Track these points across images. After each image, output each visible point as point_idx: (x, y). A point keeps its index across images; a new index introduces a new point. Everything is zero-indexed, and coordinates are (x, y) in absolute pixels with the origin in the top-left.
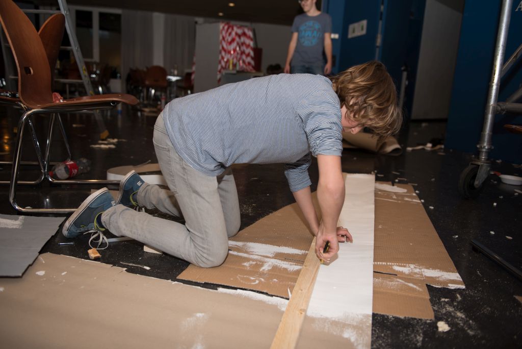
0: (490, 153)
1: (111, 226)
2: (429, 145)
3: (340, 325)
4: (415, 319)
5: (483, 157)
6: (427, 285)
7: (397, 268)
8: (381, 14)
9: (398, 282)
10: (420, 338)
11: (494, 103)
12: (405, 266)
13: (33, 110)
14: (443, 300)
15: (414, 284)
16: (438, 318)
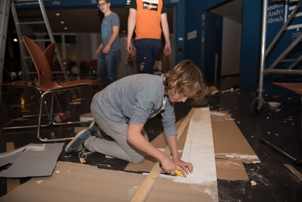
0: (263, 93)
1: (89, 147)
2: (232, 89)
3: (203, 187)
4: (240, 180)
5: (260, 95)
6: (243, 163)
7: (228, 156)
8: (203, 27)
9: (229, 163)
10: (244, 190)
11: (263, 70)
12: (231, 155)
13: (46, 92)
14: (251, 169)
15: (237, 163)
16: (251, 179)
